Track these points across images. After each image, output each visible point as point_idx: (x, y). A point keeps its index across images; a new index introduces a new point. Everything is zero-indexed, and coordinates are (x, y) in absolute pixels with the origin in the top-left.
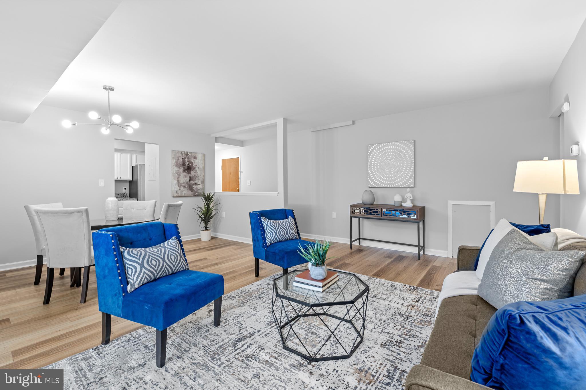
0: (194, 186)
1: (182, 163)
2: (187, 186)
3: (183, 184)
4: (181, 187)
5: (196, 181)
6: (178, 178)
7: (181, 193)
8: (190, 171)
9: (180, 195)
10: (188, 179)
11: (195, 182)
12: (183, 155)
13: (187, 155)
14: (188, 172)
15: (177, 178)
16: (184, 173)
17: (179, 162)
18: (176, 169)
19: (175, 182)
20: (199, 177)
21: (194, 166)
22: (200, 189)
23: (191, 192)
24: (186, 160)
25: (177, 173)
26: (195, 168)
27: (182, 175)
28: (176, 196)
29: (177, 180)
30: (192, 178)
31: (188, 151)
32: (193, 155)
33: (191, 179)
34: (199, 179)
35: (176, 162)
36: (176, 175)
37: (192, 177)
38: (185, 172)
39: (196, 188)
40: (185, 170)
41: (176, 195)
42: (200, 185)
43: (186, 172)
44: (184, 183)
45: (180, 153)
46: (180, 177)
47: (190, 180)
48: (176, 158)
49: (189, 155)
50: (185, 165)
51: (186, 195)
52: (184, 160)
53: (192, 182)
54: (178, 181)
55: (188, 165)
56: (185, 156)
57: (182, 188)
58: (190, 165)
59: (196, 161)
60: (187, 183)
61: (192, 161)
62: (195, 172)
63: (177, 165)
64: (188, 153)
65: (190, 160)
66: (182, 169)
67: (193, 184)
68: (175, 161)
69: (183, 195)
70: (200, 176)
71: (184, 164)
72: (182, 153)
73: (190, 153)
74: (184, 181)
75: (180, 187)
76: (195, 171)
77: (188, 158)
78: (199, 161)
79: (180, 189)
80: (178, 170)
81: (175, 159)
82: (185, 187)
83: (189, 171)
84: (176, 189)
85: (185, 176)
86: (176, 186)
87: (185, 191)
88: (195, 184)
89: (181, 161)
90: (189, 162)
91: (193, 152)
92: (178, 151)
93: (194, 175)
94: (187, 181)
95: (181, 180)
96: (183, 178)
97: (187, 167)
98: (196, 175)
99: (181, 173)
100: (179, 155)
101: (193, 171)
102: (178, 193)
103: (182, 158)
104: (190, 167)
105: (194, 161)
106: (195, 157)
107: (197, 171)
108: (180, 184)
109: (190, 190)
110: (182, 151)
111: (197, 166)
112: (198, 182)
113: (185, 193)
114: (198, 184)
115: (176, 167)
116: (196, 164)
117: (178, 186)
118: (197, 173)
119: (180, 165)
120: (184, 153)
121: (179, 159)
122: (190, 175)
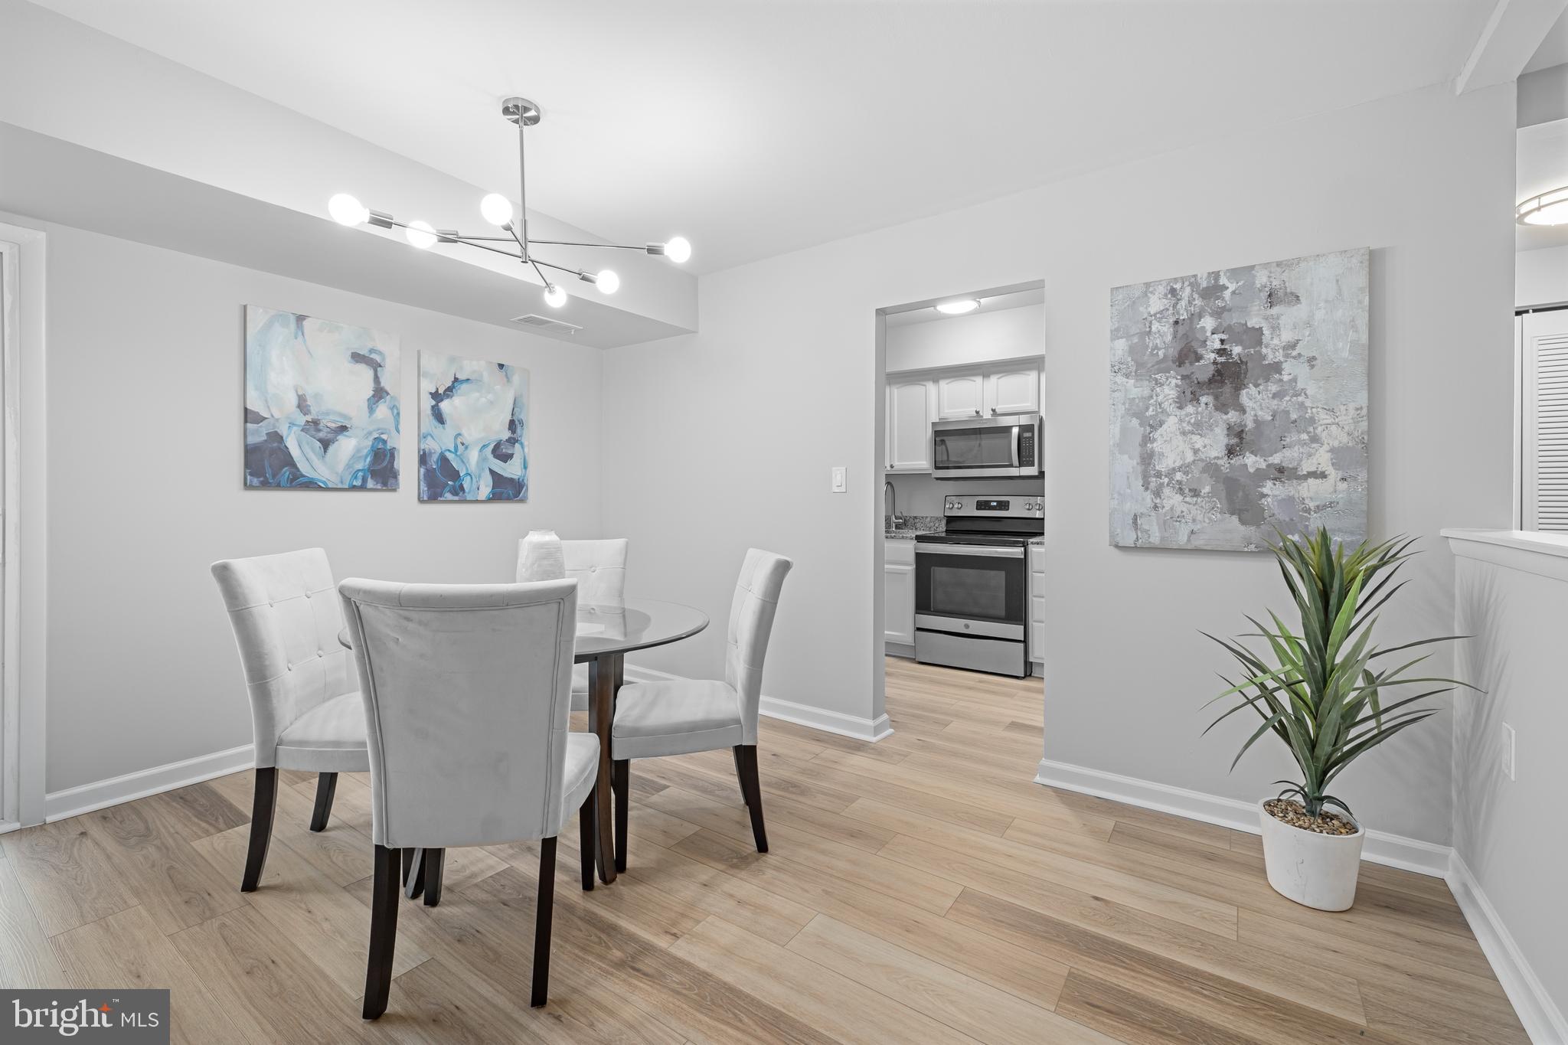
0: (1268, 488)
1: (1173, 352)
2: (1207, 489)
3: (1179, 476)
4: (1167, 491)
5: (1287, 453)
6: (1147, 439)
7: (1164, 525)
8: (1238, 388)
9: (1155, 539)
10: (1215, 445)
11: (1276, 459)
12: (1183, 303)
13: (1213, 291)
14: (1216, 398)
15: (1139, 439)
16: (1190, 409)
17: (1156, 347)
18: (1135, 389)
19: (1129, 463)
20: (1312, 421)
21: (1271, 356)
22: (1318, 508)
23: (1243, 522)
25: (1139, 415)
26: (1277, 367)
27: (1171, 423)
28: (1130, 543)
29: (1137, 451)
30: (1247, 437)
31: (1222, 265)
32: (1261, 278)
33: (1239, 441)
34: (1315, 439)
35: (1132, 350)
36: (1135, 422)
37: (1250, 425)
38: (1195, 399)
39: (1290, 500)
40: (1191, 393)
41: (1129, 539)
42: (1323, 475)
43: (1204, 399)
44: (1185, 468)
45: (1162, 289)
46: (1157, 435)
47: (1231, 452)
48: (1134, 330)
49: (1227, 294)
50: (1199, 358)
51: (1198, 542)
52: (1192, 329)
53: (1252, 462)
54: (1147, 459)
55: (1221, 352)
56: (1198, 302)
57: (1172, 500)
58: (1237, 350)
59: (1288, 316)
60: (1211, 468)
61: (1253, 322)
62: (1275, 396)
63: (1140, 365)
64: (1223, 281)
65: (1234, 319)
66: (1169, 389)
67: (1260, 476)
68: (1121, 345)
69: (1182, 539)
70: (1323, 417)
71: (1186, 355)
72: (1173, 291)
73: (1234, 273)
74: (1190, 457)
75: (1158, 493)
76: (1274, 388)
77: (1218, 313)
78: (1319, 315)
79: (1156, 507)
80: (1147, 392)
81: (1128, 337)
82: (1195, 493)
83: (1227, 389)
84: (1130, 507)
85: (1198, 427)
86: (1129, 487)
87: (1194, 520)
88: (1275, 474)
89: (1169, 338)
90: (1224, 337)
91: (1266, 265)
92: (1147, 285)
93: (1274, 416)
94: (1214, 454)
95: (1162, 454)
96: (1180, 438)
97: (1212, 368)
98: (1287, 413)
99: (1164, 411)
100: (1156, 303)
101: (1256, 385)
102: (1146, 527)
103: (1172, 320)
104: (1235, 363)
105: (1266, 318)
106: (1281, 293)
107: (1300, 385)
108: (1159, 475)
109: (1232, 513)
110: (1176, 280)
111: (1294, 353)
112: (1310, 455)
113: (1192, 532)
114: (1308, 472)
115: (1132, 382)
116: (1287, 336)
117: (1147, 489)
118: (1300, 399)
119: (1163, 366)
120: (1188, 290)
121: (1154, 329)
122: (1233, 416)
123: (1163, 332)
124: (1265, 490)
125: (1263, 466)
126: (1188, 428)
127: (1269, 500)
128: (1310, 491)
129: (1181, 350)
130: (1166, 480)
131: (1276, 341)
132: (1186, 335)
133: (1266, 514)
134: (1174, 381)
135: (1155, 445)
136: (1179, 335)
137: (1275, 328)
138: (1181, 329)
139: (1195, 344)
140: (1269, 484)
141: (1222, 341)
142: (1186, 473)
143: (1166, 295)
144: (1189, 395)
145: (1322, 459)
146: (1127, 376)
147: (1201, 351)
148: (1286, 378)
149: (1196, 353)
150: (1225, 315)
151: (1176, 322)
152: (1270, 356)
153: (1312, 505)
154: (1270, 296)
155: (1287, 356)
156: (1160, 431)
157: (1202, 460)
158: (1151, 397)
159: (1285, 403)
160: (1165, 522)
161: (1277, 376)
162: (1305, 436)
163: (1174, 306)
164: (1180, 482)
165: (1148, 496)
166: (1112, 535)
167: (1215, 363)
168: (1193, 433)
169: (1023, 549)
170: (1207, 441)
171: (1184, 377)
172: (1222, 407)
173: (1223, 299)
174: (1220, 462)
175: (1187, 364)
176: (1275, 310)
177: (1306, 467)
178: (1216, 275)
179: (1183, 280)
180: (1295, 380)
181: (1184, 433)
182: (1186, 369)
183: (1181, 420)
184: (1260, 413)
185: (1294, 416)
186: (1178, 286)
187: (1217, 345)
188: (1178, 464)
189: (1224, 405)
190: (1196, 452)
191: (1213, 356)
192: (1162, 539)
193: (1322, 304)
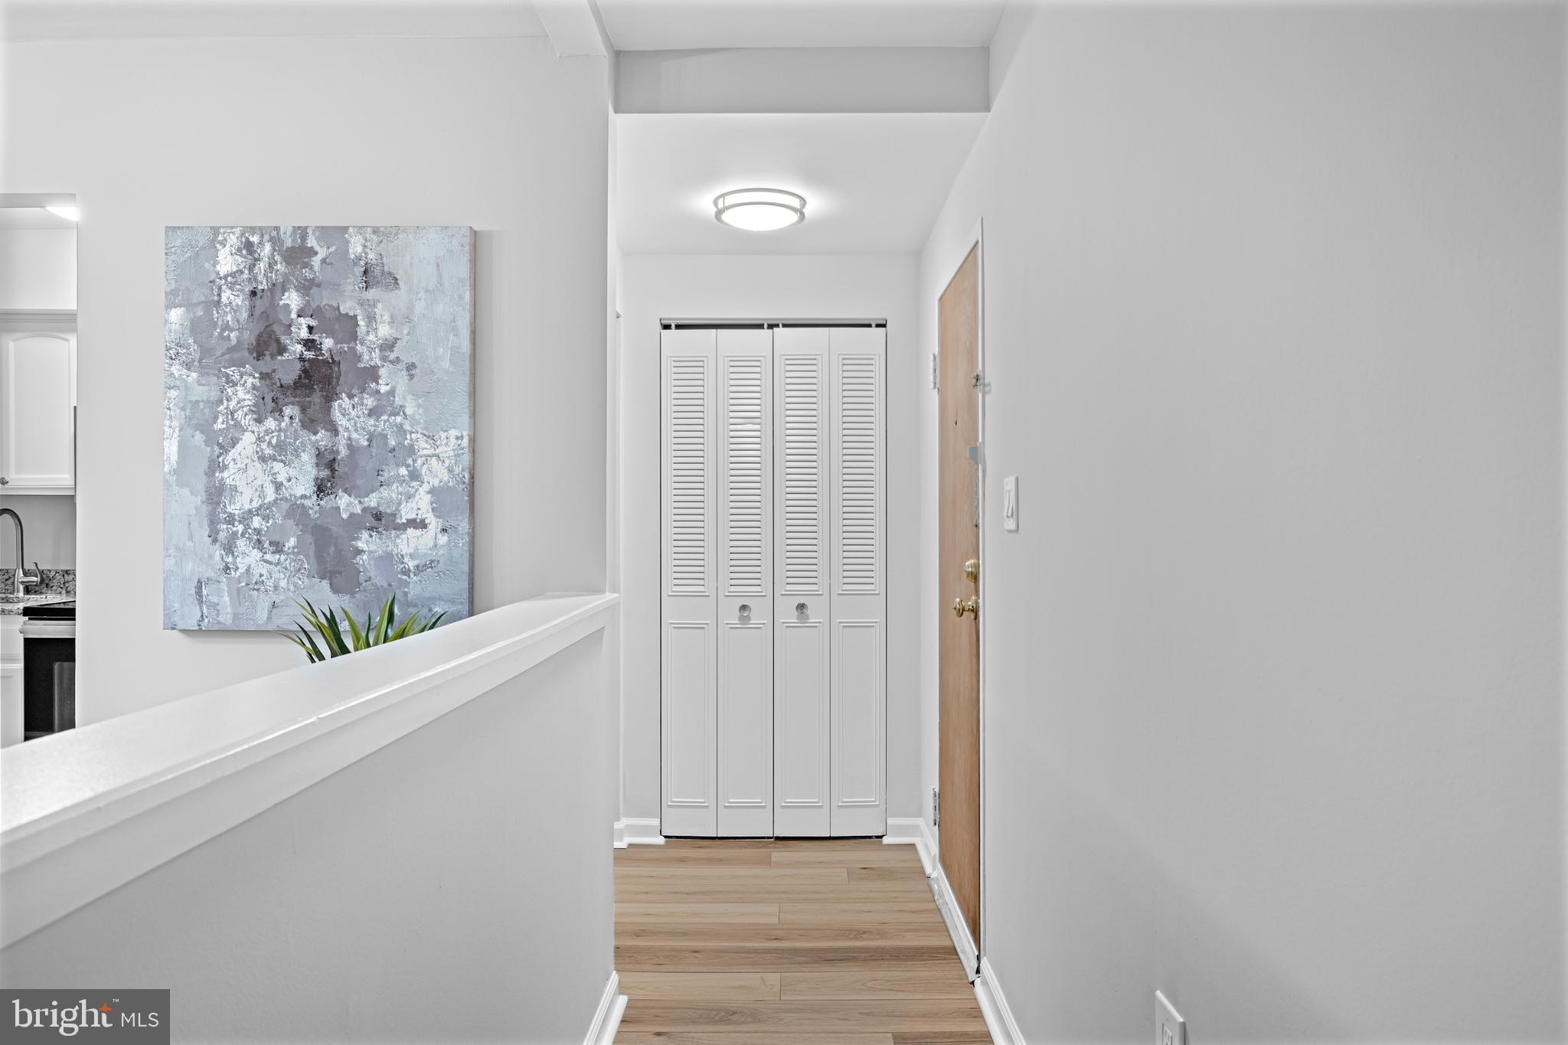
0: (365, 541)
1: (249, 337)
2: (292, 542)
3: (256, 522)
4: (241, 544)
5: (385, 492)
7: (238, 596)
8: (329, 398)
9: (226, 618)
10: (302, 479)
11: (372, 501)
12: (262, 266)
13: (298, 255)
14: (304, 410)
15: (204, 464)
16: (270, 423)
17: (226, 327)
18: (199, 388)
19: (191, 501)
20: (411, 450)
21: (370, 357)
22: (419, 569)
23: (335, 589)
24: (293, 300)
25: (206, 428)
26: (372, 373)
27: (246, 443)
28: (194, 624)
29: (201, 483)
30: (341, 469)
31: (311, 221)
32: (355, 247)
33: (330, 474)
34: (415, 475)
35: (195, 327)
36: (199, 437)
37: (343, 452)
38: (277, 409)
39: (389, 558)
40: (270, 403)
41: (191, 617)
42: (422, 525)
43: (288, 411)
44: (263, 510)
45: (233, 241)
46: (231, 459)
47: (321, 489)
48: (198, 296)
49: (316, 261)
50: (282, 349)
51: (281, 620)
52: (273, 305)
53: (345, 503)
54: (216, 494)
55: (309, 344)
56: (281, 267)
57: (249, 558)
58: (328, 343)
59: (386, 303)
60: (296, 511)
61: (347, 307)
62: (373, 413)
63: (206, 351)
64: (311, 242)
65: (324, 298)
66: (244, 390)
67: (355, 524)
68: (176, 315)
69: (261, 616)
70: (423, 447)
71: (266, 343)
72: (249, 245)
73: (324, 232)
74: (270, 494)
75: (229, 548)
76: (370, 402)
77: (306, 287)
78: (420, 307)
79: (227, 568)
80: (214, 394)
81: (189, 306)
82: (278, 547)
83: (316, 398)
84: (192, 569)
85: (282, 451)
86: (191, 538)
87: (276, 588)
88: (370, 521)
89: (244, 315)
90: (313, 323)
91: (360, 229)
92: (216, 230)
93: (370, 440)
94: (299, 491)
95: (234, 489)
96: (257, 464)
97: (298, 365)
98: (385, 437)
99: (237, 425)
100: (227, 262)
101: (351, 397)
102: (214, 599)
103: (248, 289)
104: (325, 362)
105: (361, 304)
106: (377, 272)
107: (398, 401)
108: (231, 520)
109: (322, 578)
110: (253, 230)
111: (392, 356)
112: (409, 497)
113: (274, 605)
114: (407, 520)
115: (195, 375)
116: (384, 331)
117: (215, 541)
118: (399, 419)
119: (236, 355)
120: (268, 247)
121: (224, 299)
122: (322, 437)
123: (235, 307)
124: (361, 545)
125: (358, 510)
126: (268, 451)
127: (365, 557)
128: (410, 545)
129: (260, 336)
130: (240, 528)
131: (371, 337)
132: (265, 314)
133: (362, 578)
134: (250, 380)
135: (225, 474)
136: (258, 311)
137: (371, 319)
138: (261, 305)
139: (275, 328)
140: (365, 535)
141: (310, 329)
142: (266, 518)
143: (239, 250)
144: (270, 405)
145: (420, 505)
146: (188, 366)
147: (285, 340)
148: (383, 389)
149: (278, 341)
150: (314, 291)
151: (254, 293)
152: (366, 357)
153: (411, 564)
154: (365, 272)
155: (384, 359)
156: (233, 453)
157: (284, 499)
158: (221, 402)
159: (383, 424)
160: (239, 590)
161: (373, 385)
162: (403, 471)
163: (251, 268)
164: (258, 531)
165: (218, 552)
166: (167, 615)
167: (301, 359)
168: (275, 460)
170: (292, 472)
171: (264, 376)
172: (310, 424)
173: (312, 268)
174: (308, 503)
175: (268, 358)
176: (372, 294)
177: (406, 513)
178: (303, 232)
179: (262, 231)
180: (392, 393)
181: (263, 459)
182: (266, 365)
183: (259, 439)
184: (354, 436)
185: (392, 443)
186: (255, 239)
187: (304, 334)
188: (255, 504)
189: (312, 421)
190: (278, 486)
191: (299, 348)
192: (236, 617)
193: (422, 294)
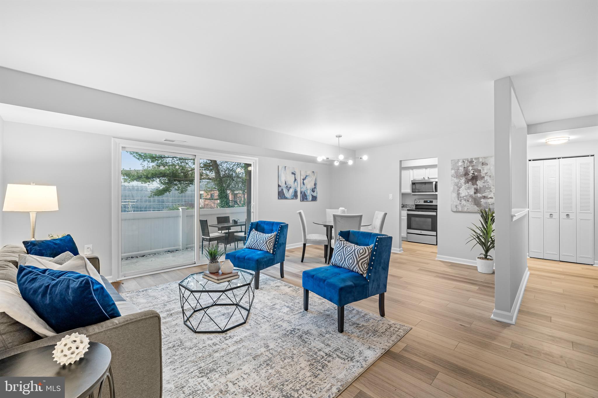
0: (482, 200)
1: (464, 173)
2: (470, 200)
3: (465, 198)
4: (462, 201)
5: (486, 194)
6: (458, 190)
7: (462, 207)
8: (476, 181)
9: (460, 210)
10: (472, 192)
11: (484, 195)
12: (466, 164)
13: (471, 162)
14: (472, 182)
15: (457, 190)
16: (467, 185)
17: (460, 172)
18: (456, 180)
19: (455, 195)
20: (490, 188)
22: (492, 204)
23: (477, 207)
24: (470, 168)
25: (457, 185)
26: (484, 177)
27: (463, 187)
28: (455, 211)
29: (456, 193)
30: (478, 190)
31: (473, 157)
32: (481, 160)
33: (477, 191)
34: (491, 191)
35: (455, 172)
36: (456, 187)
37: (479, 188)
38: (468, 183)
39: (486, 203)
40: (467, 181)
41: (455, 210)
42: (492, 198)
43: (470, 183)
44: (466, 196)
45: (461, 161)
46: (460, 189)
47: (475, 193)
48: (456, 168)
49: (474, 163)
50: (469, 175)
51: (468, 211)
53: (479, 195)
54: (458, 194)
55: (473, 174)
56: (469, 164)
57: (463, 202)
58: (476, 174)
59: (486, 168)
60: (471, 196)
61: (479, 168)
62: (483, 183)
63: (457, 176)
64: (473, 160)
65: (476, 167)
66: (463, 180)
67: (481, 198)
68: (453, 171)
69: (465, 210)
70: (492, 187)
71: (466, 174)
72: (464, 161)
73: (476, 159)
74: (467, 194)
75: (461, 201)
76: (483, 181)
77: (473, 166)
78: (491, 168)
79: (460, 204)
80: (458, 181)
81: (455, 170)
82: (468, 201)
83: (474, 181)
84: (455, 204)
85: (469, 188)
86: (455, 200)
87: (468, 206)
88: (483, 198)
89: (463, 170)
90: (474, 171)
91: (481, 158)
92: (458, 160)
93: (483, 186)
94: (472, 193)
95: (461, 193)
96: (465, 190)
97: (471, 177)
98: (486, 186)
99: (462, 185)
100: (460, 163)
101: (480, 181)
102: (458, 208)
103: (463, 167)
104: (476, 176)
105: (482, 168)
106: (484, 163)
107: (488, 181)
108: (461, 197)
109: (475, 205)
110: (464, 159)
111: (487, 175)
112: (490, 194)
113: (468, 209)
115: (455, 179)
116: (485, 171)
117: (458, 200)
118: (488, 183)
119: (462, 176)
120: (466, 161)
121: (460, 169)
122: (475, 186)
123: (461, 170)
124: (482, 201)
125: (481, 196)
126: (467, 188)
127: (482, 202)
128: (490, 201)
129: (465, 173)
130: (462, 198)
131: (483, 172)
132: (466, 170)
133: (482, 205)
134: (464, 179)
135: (460, 191)
136: (465, 170)
137: (483, 170)
138: (465, 169)
139: (468, 172)
140: (482, 199)
141: (473, 172)
142: (466, 197)
143: (462, 162)
144: (467, 182)
145: (492, 195)
146: (454, 177)
147: (469, 173)
148: (485, 179)
149: (468, 174)
150: (474, 167)
151: (464, 168)
152: (482, 175)
153: (490, 204)
154: (482, 163)
155: (486, 175)
156: (461, 189)
157: (469, 195)
158: (459, 182)
159: (485, 184)
160: (462, 206)
161: (484, 179)
162: (489, 191)
163: (464, 164)
164: (465, 199)
165: (459, 202)
166: (451, 209)
167: (472, 176)
168: (468, 189)
169: (436, 213)
170: (470, 191)
171: (466, 178)
172: (473, 184)
173: (473, 164)
174: (473, 195)
175: (466, 176)
176: (483, 166)
177: (489, 196)
178: (472, 159)
179: (466, 159)
180: (487, 180)
181: (466, 189)
182: (466, 177)
183: (465, 187)
184: (480, 186)
185: (487, 187)
186: (464, 160)
187: (472, 172)
188: (465, 195)
189: (474, 184)
190: (468, 193)
191: (472, 174)
192: (462, 210)
193: (492, 166)
